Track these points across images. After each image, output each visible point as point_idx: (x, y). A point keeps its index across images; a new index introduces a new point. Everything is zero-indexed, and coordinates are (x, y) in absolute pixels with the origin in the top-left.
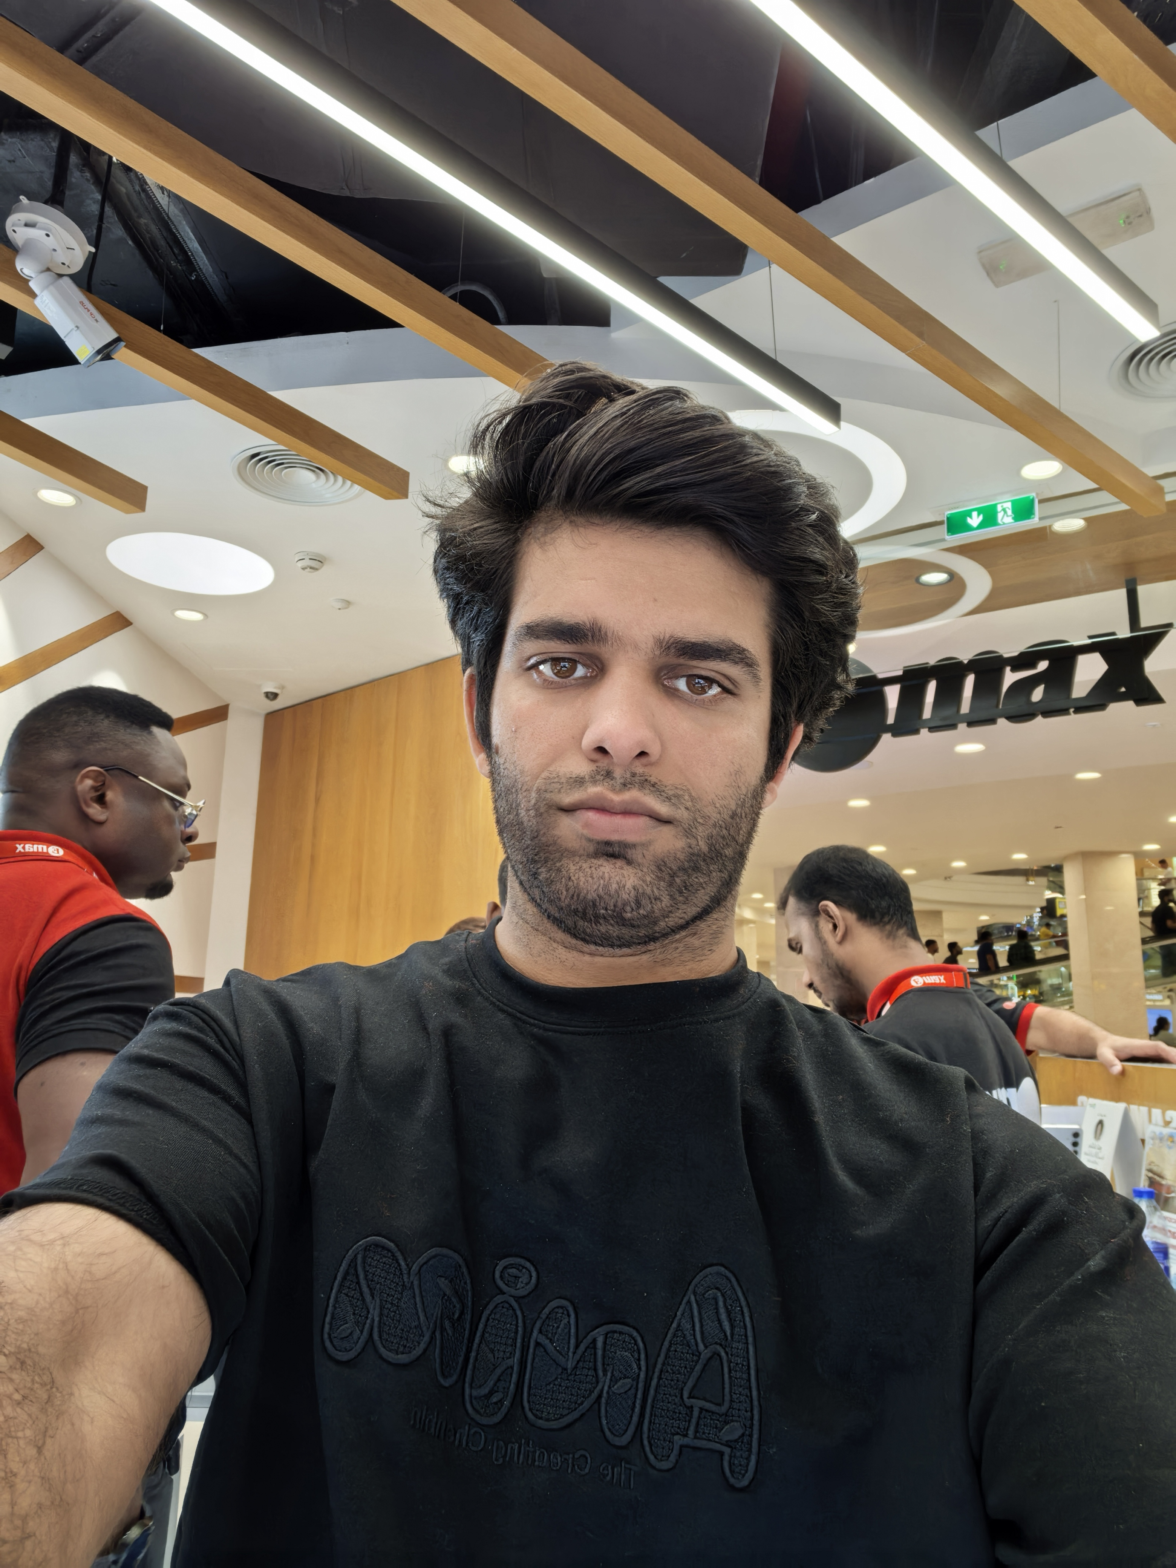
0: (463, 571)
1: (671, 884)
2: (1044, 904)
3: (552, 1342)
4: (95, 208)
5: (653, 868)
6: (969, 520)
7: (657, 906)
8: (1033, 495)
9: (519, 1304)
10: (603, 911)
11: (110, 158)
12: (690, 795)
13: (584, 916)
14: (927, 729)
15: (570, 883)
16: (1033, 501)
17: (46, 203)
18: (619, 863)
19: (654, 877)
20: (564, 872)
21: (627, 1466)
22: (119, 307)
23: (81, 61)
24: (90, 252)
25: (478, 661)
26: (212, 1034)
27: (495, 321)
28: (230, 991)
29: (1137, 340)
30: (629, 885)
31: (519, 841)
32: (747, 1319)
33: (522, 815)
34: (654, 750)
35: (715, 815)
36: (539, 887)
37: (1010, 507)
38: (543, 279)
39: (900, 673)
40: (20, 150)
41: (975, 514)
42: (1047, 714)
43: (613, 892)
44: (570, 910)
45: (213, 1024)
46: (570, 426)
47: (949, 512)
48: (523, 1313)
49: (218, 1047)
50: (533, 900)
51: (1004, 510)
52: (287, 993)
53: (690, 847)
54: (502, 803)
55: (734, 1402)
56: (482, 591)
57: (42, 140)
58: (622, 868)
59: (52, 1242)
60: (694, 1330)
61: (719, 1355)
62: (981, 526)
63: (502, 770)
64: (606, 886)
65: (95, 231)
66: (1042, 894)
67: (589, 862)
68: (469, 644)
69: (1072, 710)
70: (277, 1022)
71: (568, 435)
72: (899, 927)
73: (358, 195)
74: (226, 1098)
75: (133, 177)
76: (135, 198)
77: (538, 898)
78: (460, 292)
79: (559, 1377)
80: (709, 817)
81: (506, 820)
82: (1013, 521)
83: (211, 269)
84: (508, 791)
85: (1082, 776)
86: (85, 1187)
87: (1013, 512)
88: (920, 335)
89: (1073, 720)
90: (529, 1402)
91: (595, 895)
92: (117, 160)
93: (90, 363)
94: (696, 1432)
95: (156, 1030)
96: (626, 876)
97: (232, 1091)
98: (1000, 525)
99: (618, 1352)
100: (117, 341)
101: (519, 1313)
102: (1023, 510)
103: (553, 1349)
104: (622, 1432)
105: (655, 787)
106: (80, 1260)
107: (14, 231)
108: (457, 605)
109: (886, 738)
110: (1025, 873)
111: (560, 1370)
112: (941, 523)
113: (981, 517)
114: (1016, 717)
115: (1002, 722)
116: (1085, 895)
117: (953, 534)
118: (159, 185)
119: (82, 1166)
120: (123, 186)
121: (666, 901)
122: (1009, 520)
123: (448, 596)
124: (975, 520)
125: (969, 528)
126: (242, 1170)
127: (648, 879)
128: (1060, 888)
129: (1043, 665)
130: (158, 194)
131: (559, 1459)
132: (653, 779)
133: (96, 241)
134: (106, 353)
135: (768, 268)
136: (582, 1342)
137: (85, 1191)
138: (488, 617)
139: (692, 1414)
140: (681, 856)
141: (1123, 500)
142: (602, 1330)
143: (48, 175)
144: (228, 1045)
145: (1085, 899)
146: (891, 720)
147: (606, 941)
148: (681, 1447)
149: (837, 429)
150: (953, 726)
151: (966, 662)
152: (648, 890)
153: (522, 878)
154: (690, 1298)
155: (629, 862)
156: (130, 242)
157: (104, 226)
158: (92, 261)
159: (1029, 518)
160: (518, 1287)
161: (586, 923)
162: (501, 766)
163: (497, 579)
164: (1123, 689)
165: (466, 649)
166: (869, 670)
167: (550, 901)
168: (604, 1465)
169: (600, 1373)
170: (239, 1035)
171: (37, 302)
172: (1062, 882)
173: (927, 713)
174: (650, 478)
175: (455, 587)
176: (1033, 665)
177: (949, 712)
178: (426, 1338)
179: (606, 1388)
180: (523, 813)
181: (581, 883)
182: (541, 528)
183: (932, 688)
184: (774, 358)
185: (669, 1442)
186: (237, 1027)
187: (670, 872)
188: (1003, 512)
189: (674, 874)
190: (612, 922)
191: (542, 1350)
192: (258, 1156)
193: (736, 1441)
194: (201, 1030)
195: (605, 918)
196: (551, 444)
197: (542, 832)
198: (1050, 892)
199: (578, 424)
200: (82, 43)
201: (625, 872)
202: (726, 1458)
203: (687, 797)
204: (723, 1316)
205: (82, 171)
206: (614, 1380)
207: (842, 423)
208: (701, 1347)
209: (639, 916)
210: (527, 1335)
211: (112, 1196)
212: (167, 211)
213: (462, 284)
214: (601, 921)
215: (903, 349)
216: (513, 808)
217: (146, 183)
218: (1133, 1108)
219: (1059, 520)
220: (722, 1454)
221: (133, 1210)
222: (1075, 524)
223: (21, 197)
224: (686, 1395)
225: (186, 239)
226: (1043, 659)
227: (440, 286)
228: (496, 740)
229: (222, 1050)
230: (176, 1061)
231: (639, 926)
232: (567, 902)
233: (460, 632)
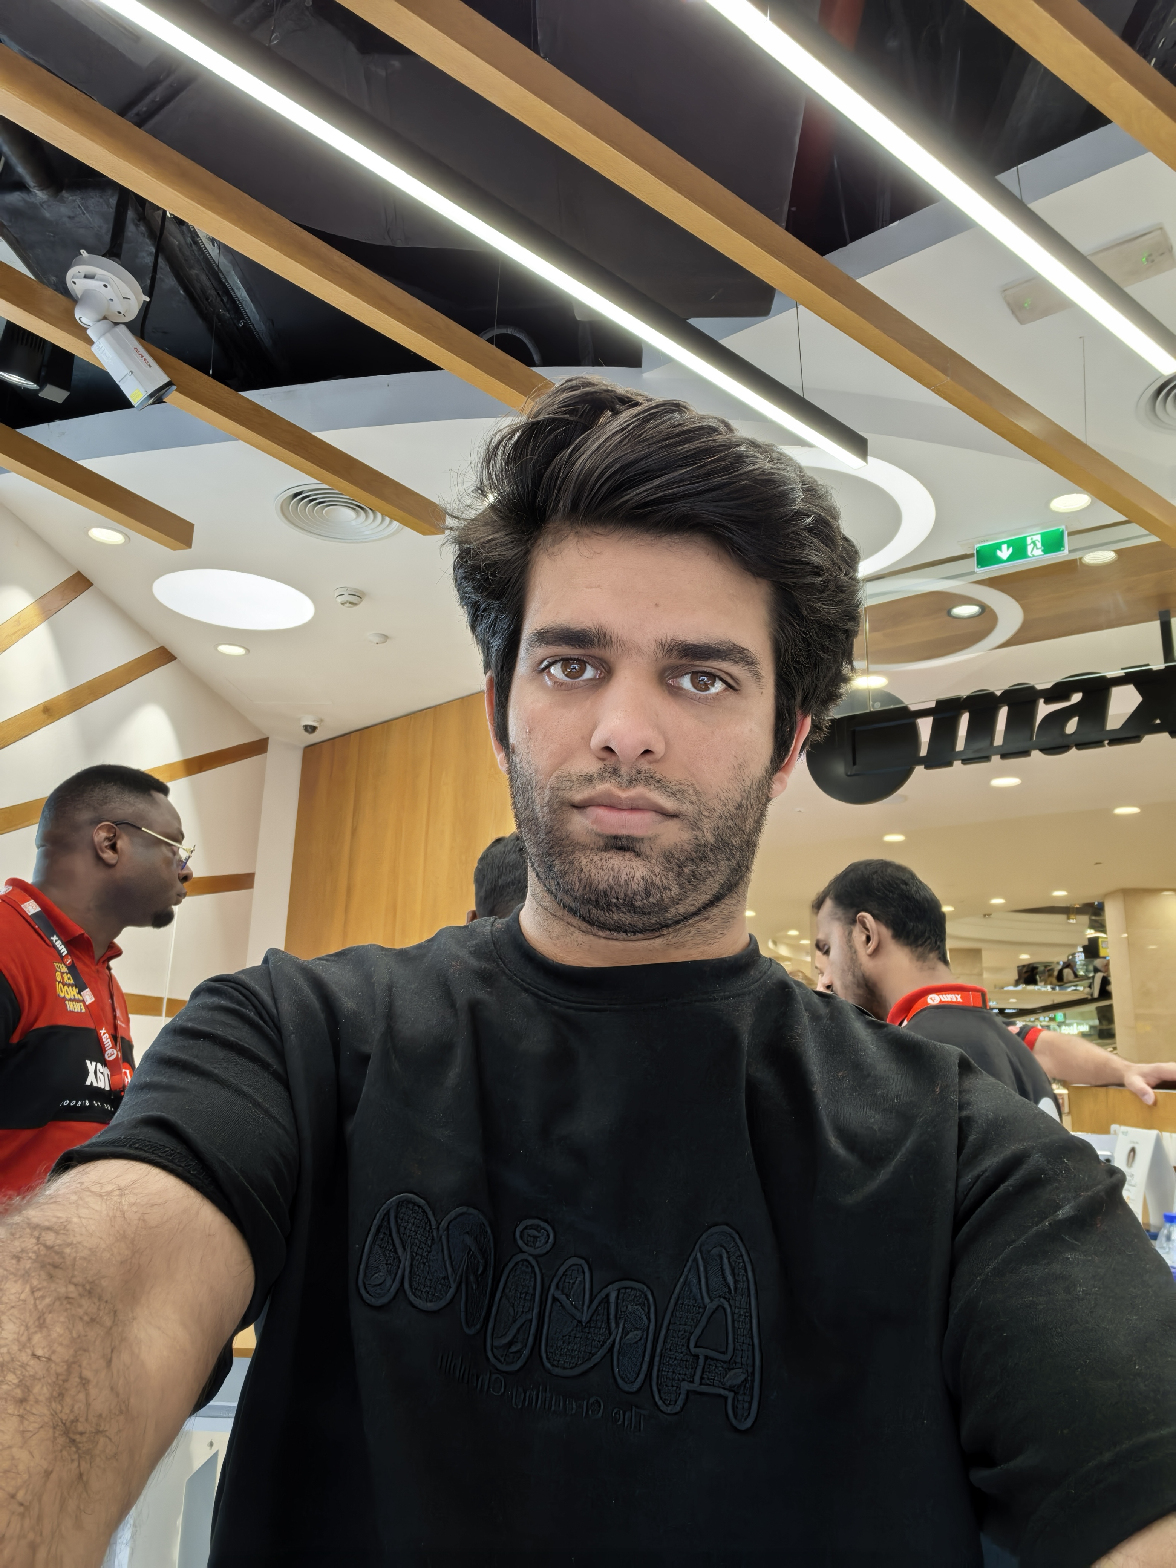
0: (479, 580)
1: (679, 875)
2: (1086, 943)
3: (568, 1297)
4: (149, 260)
5: (661, 859)
6: (999, 553)
7: (667, 894)
8: (1063, 527)
9: (537, 1261)
10: (614, 900)
11: (165, 212)
12: (695, 790)
13: (597, 904)
14: (960, 761)
15: (583, 875)
16: (1062, 533)
17: (104, 256)
18: (628, 855)
19: (663, 869)
20: (577, 864)
21: (637, 1410)
22: (171, 353)
23: (140, 122)
24: (144, 301)
25: (496, 665)
26: (250, 1007)
27: (530, 363)
28: (268, 968)
29: (1162, 375)
30: (638, 875)
31: (535, 835)
32: (750, 1274)
33: (537, 811)
34: (659, 748)
35: (720, 807)
36: (554, 879)
37: (1040, 540)
38: (576, 323)
39: (932, 705)
40: (79, 207)
41: (1004, 547)
42: (1081, 746)
43: (623, 883)
44: (584, 899)
45: (253, 998)
46: (575, 440)
47: (979, 545)
48: (541, 1270)
49: (257, 1019)
50: (549, 891)
51: (1034, 542)
52: (319, 970)
53: (696, 839)
54: (519, 799)
55: (737, 1350)
56: (497, 599)
57: (101, 197)
58: (630, 860)
59: (109, 1193)
60: (700, 1284)
61: (724, 1309)
62: (1010, 559)
63: (519, 769)
64: (616, 878)
65: (149, 282)
66: (1083, 932)
67: (600, 854)
68: (488, 649)
69: (1106, 742)
70: (312, 996)
71: (573, 449)
72: (931, 951)
73: (400, 244)
74: (265, 1066)
75: (185, 231)
76: (187, 253)
77: (553, 888)
78: (496, 335)
79: (575, 1329)
80: (714, 809)
81: (523, 815)
82: (1043, 553)
83: (258, 317)
84: (525, 788)
85: (1121, 811)
86: (137, 1145)
87: (1043, 545)
88: (944, 371)
89: (1107, 751)
90: (546, 1352)
91: (606, 885)
92: (171, 214)
93: (143, 405)
94: (702, 1378)
95: (198, 1005)
96: (634, 867)
97: (271, 1059)
98: (1029, 557)
99: (630, 1307)
100: (169, 384)
101: (537, 1270)
102: (1053, 543)
103: (568, 1302)
104: (633, 1380)
105: (660, 784)
106: (134, 1209)
107: (74, 283)
108: (476, 612)
109: (919, 770)
110: (1067, 911)
111: (575, 1322)
112: (971, 556)
113: (1011, 550)
114: (1049, 750)
115: (1036, 754)
116: (1127, 933)
117: (982, 567)
118: (209, 238)
119: (135, 1127)
120: (175, 238)
121: (675, 890)
122: (1038, 552)
123: (467, 604)
124: (1004, 553)
125: (999, 561)
126: (280, 1131)
127: (657, 870)
128: (1100, 926)
129: (1077, 697)
130: (209, 246)
131: (574, 1404)
132: (658, 776)
133: (149, 291)
134: (158, 397)
135: (796, 308)
136: (596, 1296)
137: (137, 1148)
138: (504, 623)
139: (697, 1363)
140: (688, 847)
141: (1153, 532)
142: (617, 1285)
143: (105, 230)
144: (267, 1018)
145: (1127, 938)
146: (923, 752)
147: (619, 928)
148: (688, 1392)
149: (866, 464)
150: (987, 758)
151: (998, 693)
152: (657, 881)
153: (539, 869)
154: (696, 1255)
155: (638, 855)
156: (181, 292)
157: (157, 276)
158: (146, 309)
159: (1059, 550)
160: (537, 1246)
161: (599, 911)
162: (518, 765)
163: (510, 588)
164: (1158, 721)
165: (486, 653)
166: (901, 702)
167: (566, 892)
168: (615, 1411)
169: (613, 1325)
170: (277, 1008)
171: (94, 348)
172: (1104, 920)
173: (960, 746)
174: (652, 488)
175: (473, 596)
176: (1067, 698)
177: (982, 744)
178: (452, 1291)
179: (618, 1339)
180: (537, 809)
181: (593, 875)
182: (550, 539)
183: (965, 720)
184: (802, 395)
185: (677, 1387)
186: (275, 1000)
187: (678, 862)
188: (1032, 545)
189: (682, 864)
190: (624, 910)
191: (559, 1304)
192: (295, 1118)
193: (739, 1386)
194: (240, 1003)
195: (617, 906)
196: (558, 458)
197: (556, 828)
198: (1092, 931)
199: (582, 439)
200: (142, 107)
201: (634, 864)
202: (730, 1401)
203: (691, 792)
204: (728, 1272)
205: (137, 226)
206: (625, 1333)
207: (869, 458)
208: (707, 1300)
209: (649, 904)
210: (545, 1291)
211: (162, 1153)
212: (217, 262)
213: (498, 328)
214: (614, 909)
215: (928, 385)
216: (529, 804)
217: (198, 236)
218: (1166, 1135)
219: (1089, 553)
220: (726, 1398)
221: (180, 1166)
222: (1106, 556)
223: (82, 251)
224: (692, 1344)
225: (235, 289)
226: (1077, 691)
227: (477, 329)
228: (512, 740)
229: (261, 1022)
230: (219, 1032)
231: (649, 913)
232: (580, 892)
233: (480, 637)
